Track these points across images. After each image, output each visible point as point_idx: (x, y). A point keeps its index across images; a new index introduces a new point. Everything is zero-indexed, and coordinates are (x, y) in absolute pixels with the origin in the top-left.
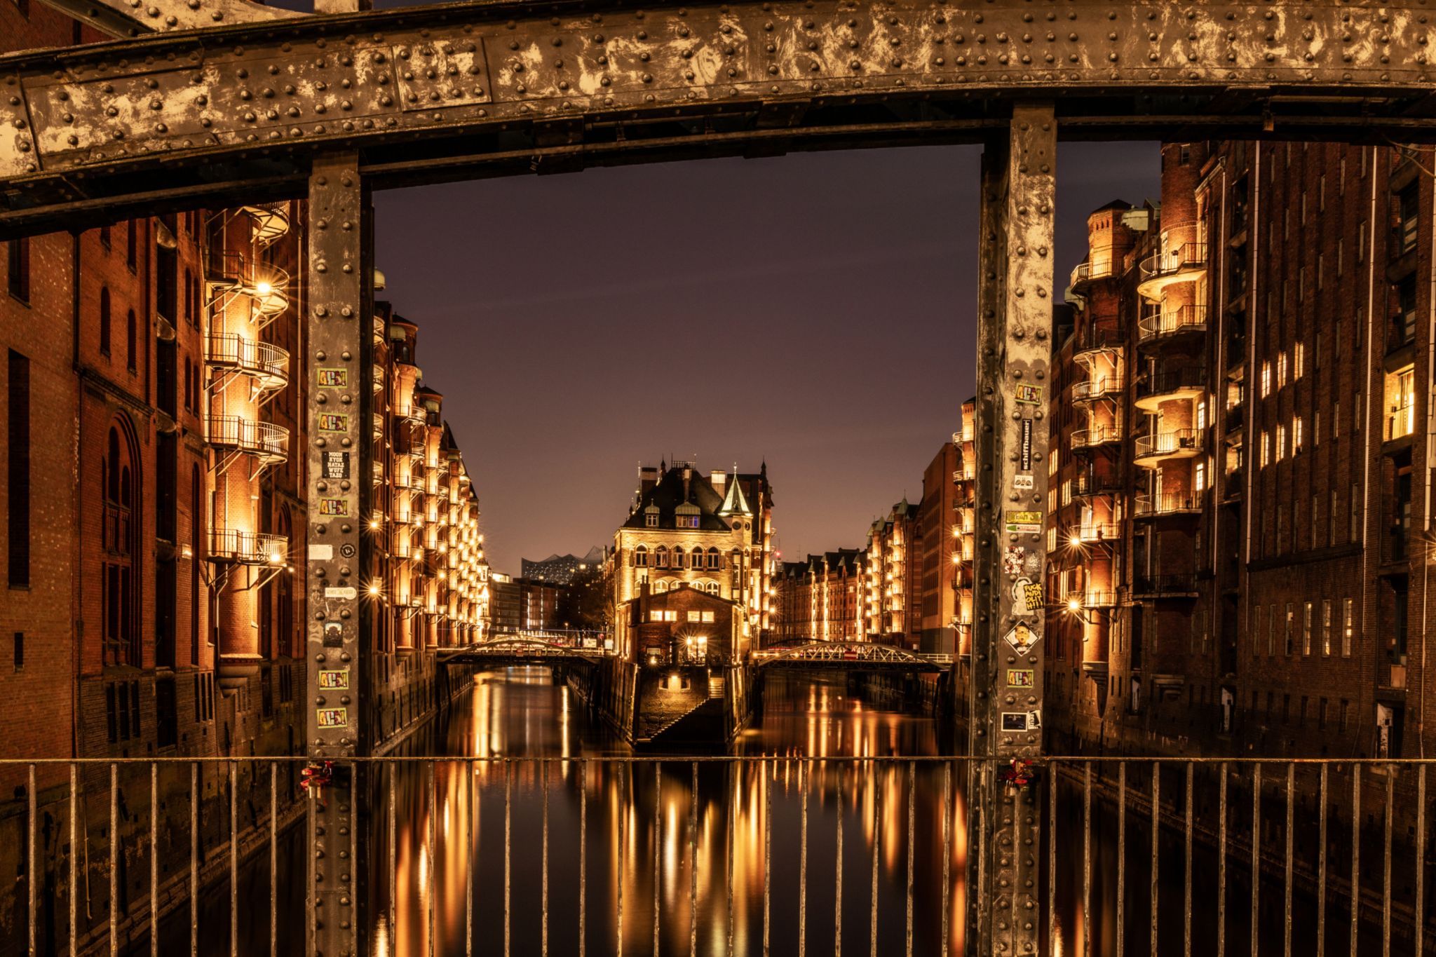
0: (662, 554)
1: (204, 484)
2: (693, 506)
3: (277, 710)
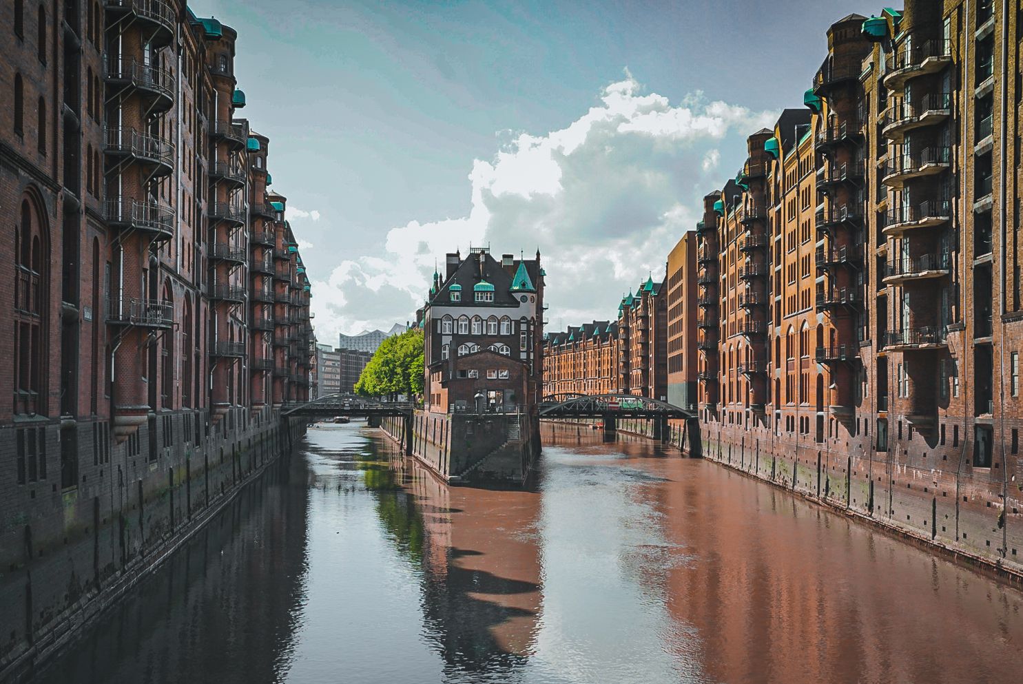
2: (489, 284)
3: (160, 455)
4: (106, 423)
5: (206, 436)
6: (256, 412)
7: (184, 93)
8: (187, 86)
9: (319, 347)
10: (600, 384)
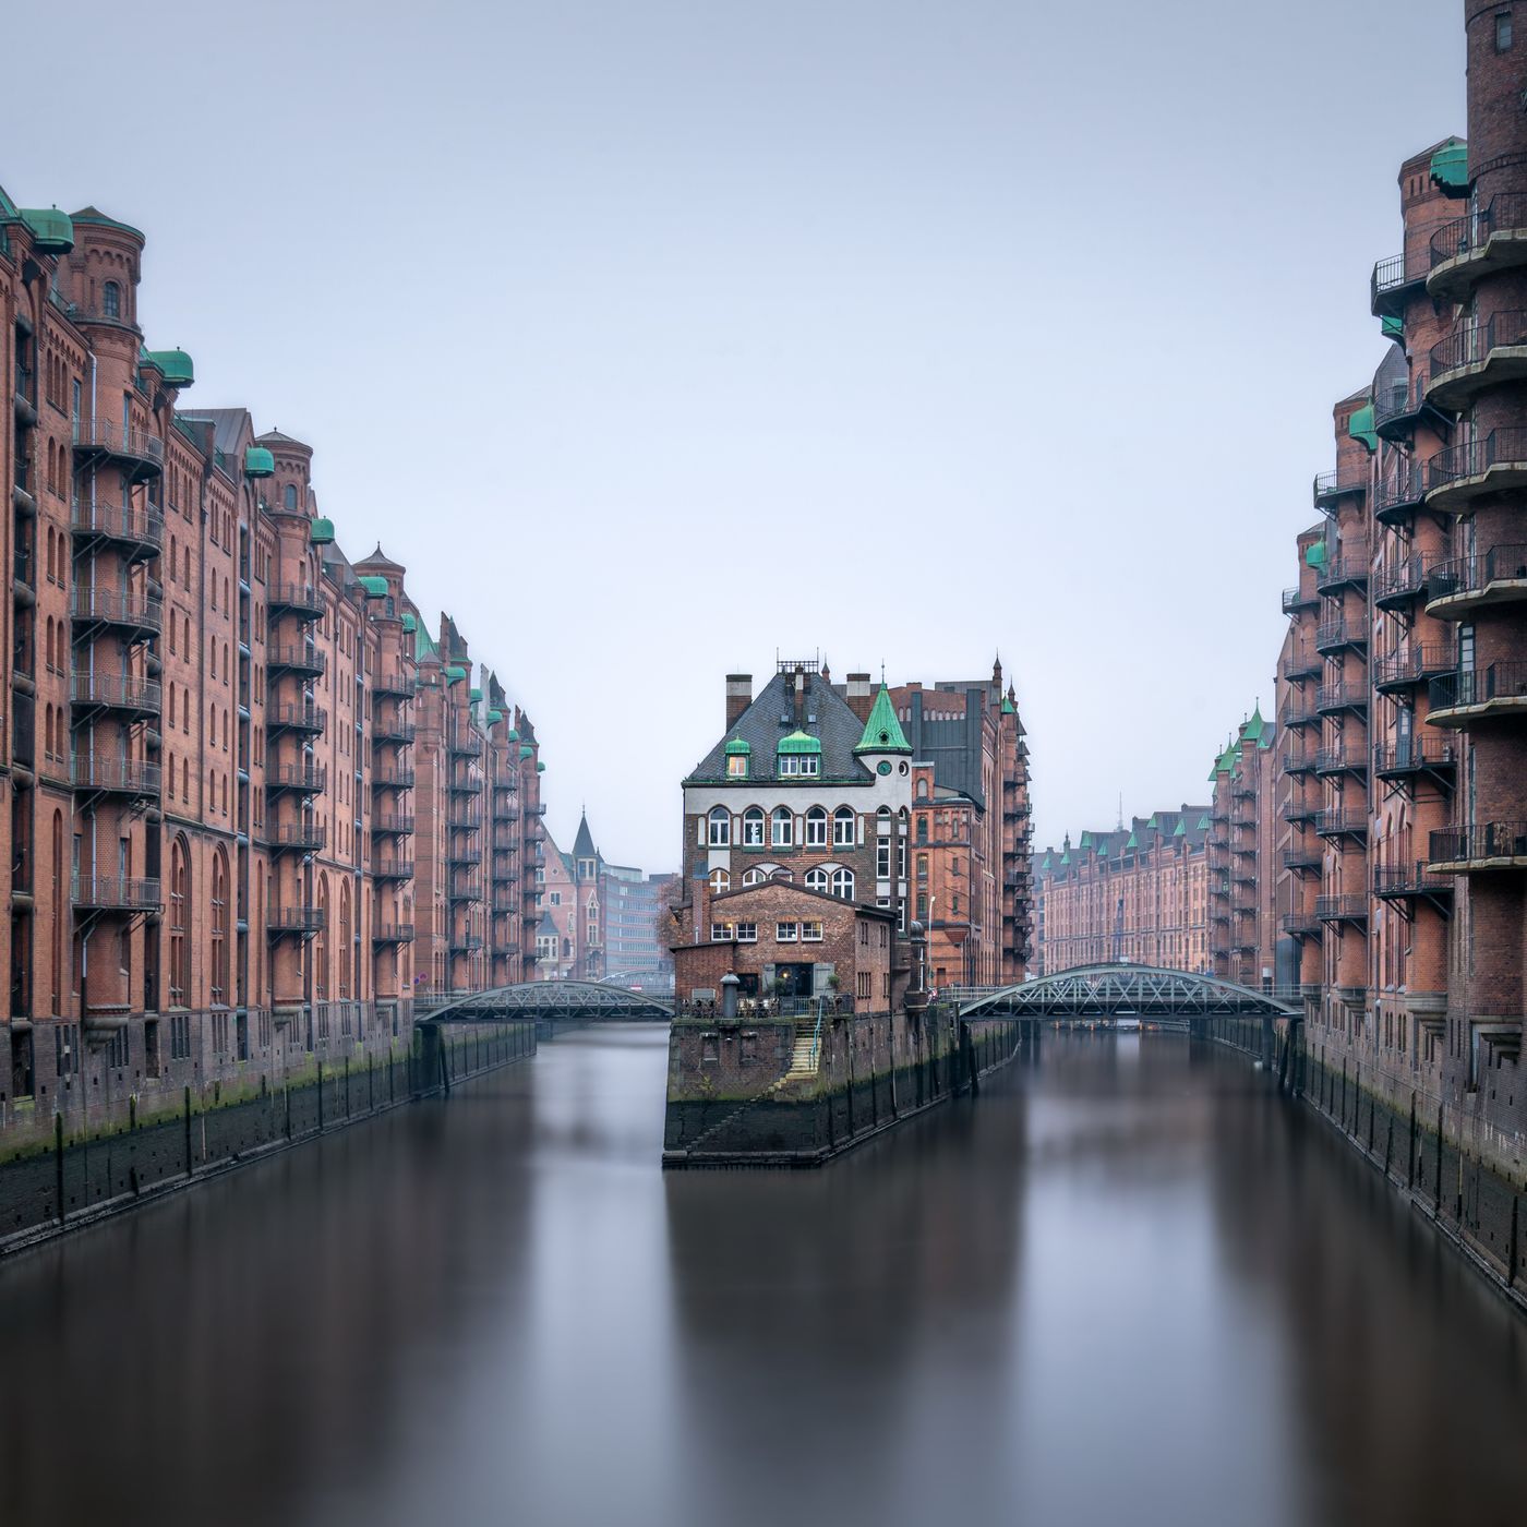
2: (808, 738)
6: (285, 1018)
9: (612, 873)
10: (1187, 940)
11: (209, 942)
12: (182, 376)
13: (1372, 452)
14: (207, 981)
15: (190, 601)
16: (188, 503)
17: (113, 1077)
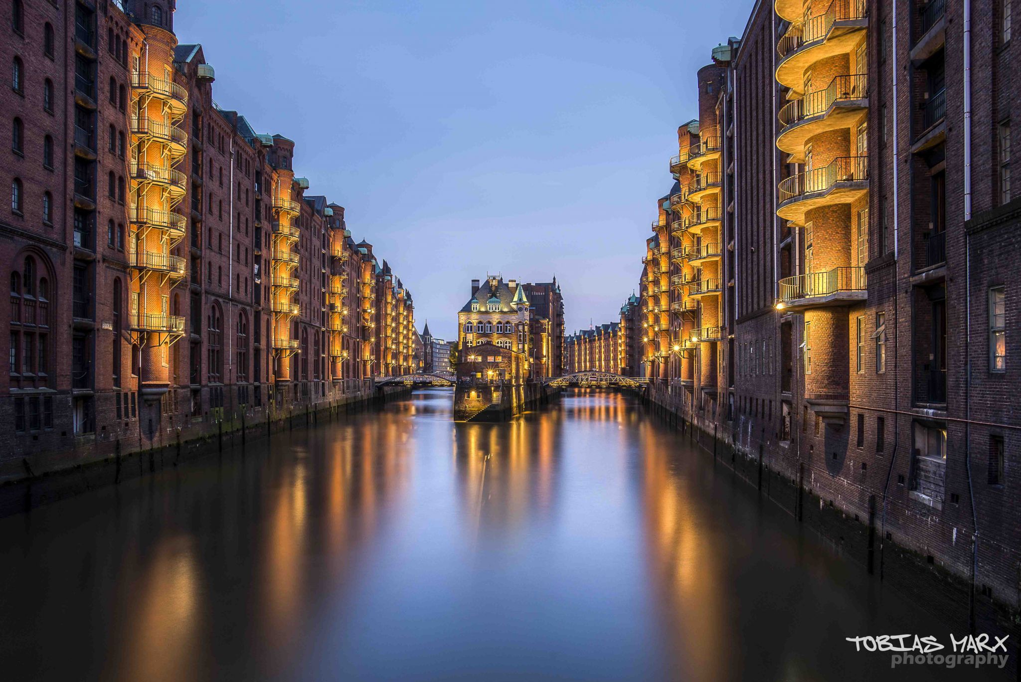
0: (480, 325)
1: (127, 289)
2: (497, 300)
3: (206, 413)
4: (133, 394)
5: (269, 400)
6: (336, 384)
7: (239, 183)
8: (242, 178)
9: (434, 341)
11: (313, 360)
12: (305, 185)
13: (670, 214)
14: (313, 372)
15: (307, 254)
16: (307, 224)
17: (285, 401)
